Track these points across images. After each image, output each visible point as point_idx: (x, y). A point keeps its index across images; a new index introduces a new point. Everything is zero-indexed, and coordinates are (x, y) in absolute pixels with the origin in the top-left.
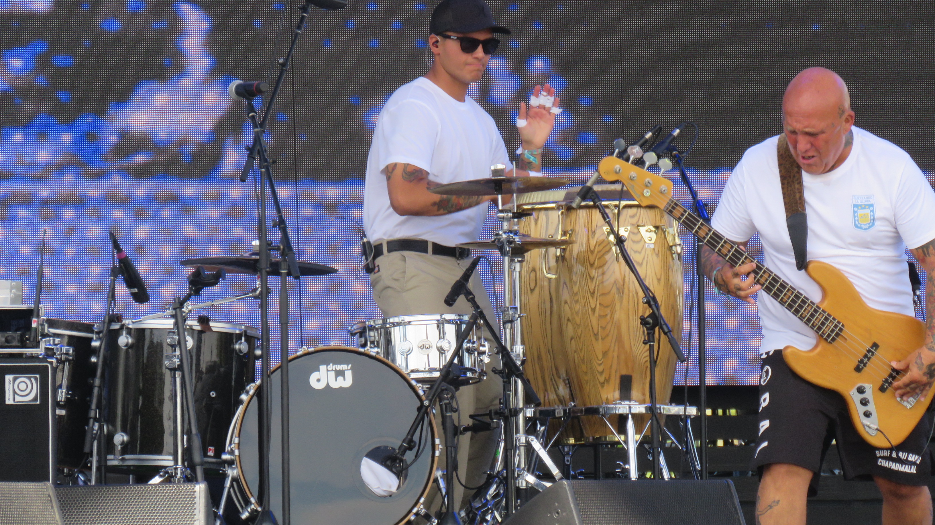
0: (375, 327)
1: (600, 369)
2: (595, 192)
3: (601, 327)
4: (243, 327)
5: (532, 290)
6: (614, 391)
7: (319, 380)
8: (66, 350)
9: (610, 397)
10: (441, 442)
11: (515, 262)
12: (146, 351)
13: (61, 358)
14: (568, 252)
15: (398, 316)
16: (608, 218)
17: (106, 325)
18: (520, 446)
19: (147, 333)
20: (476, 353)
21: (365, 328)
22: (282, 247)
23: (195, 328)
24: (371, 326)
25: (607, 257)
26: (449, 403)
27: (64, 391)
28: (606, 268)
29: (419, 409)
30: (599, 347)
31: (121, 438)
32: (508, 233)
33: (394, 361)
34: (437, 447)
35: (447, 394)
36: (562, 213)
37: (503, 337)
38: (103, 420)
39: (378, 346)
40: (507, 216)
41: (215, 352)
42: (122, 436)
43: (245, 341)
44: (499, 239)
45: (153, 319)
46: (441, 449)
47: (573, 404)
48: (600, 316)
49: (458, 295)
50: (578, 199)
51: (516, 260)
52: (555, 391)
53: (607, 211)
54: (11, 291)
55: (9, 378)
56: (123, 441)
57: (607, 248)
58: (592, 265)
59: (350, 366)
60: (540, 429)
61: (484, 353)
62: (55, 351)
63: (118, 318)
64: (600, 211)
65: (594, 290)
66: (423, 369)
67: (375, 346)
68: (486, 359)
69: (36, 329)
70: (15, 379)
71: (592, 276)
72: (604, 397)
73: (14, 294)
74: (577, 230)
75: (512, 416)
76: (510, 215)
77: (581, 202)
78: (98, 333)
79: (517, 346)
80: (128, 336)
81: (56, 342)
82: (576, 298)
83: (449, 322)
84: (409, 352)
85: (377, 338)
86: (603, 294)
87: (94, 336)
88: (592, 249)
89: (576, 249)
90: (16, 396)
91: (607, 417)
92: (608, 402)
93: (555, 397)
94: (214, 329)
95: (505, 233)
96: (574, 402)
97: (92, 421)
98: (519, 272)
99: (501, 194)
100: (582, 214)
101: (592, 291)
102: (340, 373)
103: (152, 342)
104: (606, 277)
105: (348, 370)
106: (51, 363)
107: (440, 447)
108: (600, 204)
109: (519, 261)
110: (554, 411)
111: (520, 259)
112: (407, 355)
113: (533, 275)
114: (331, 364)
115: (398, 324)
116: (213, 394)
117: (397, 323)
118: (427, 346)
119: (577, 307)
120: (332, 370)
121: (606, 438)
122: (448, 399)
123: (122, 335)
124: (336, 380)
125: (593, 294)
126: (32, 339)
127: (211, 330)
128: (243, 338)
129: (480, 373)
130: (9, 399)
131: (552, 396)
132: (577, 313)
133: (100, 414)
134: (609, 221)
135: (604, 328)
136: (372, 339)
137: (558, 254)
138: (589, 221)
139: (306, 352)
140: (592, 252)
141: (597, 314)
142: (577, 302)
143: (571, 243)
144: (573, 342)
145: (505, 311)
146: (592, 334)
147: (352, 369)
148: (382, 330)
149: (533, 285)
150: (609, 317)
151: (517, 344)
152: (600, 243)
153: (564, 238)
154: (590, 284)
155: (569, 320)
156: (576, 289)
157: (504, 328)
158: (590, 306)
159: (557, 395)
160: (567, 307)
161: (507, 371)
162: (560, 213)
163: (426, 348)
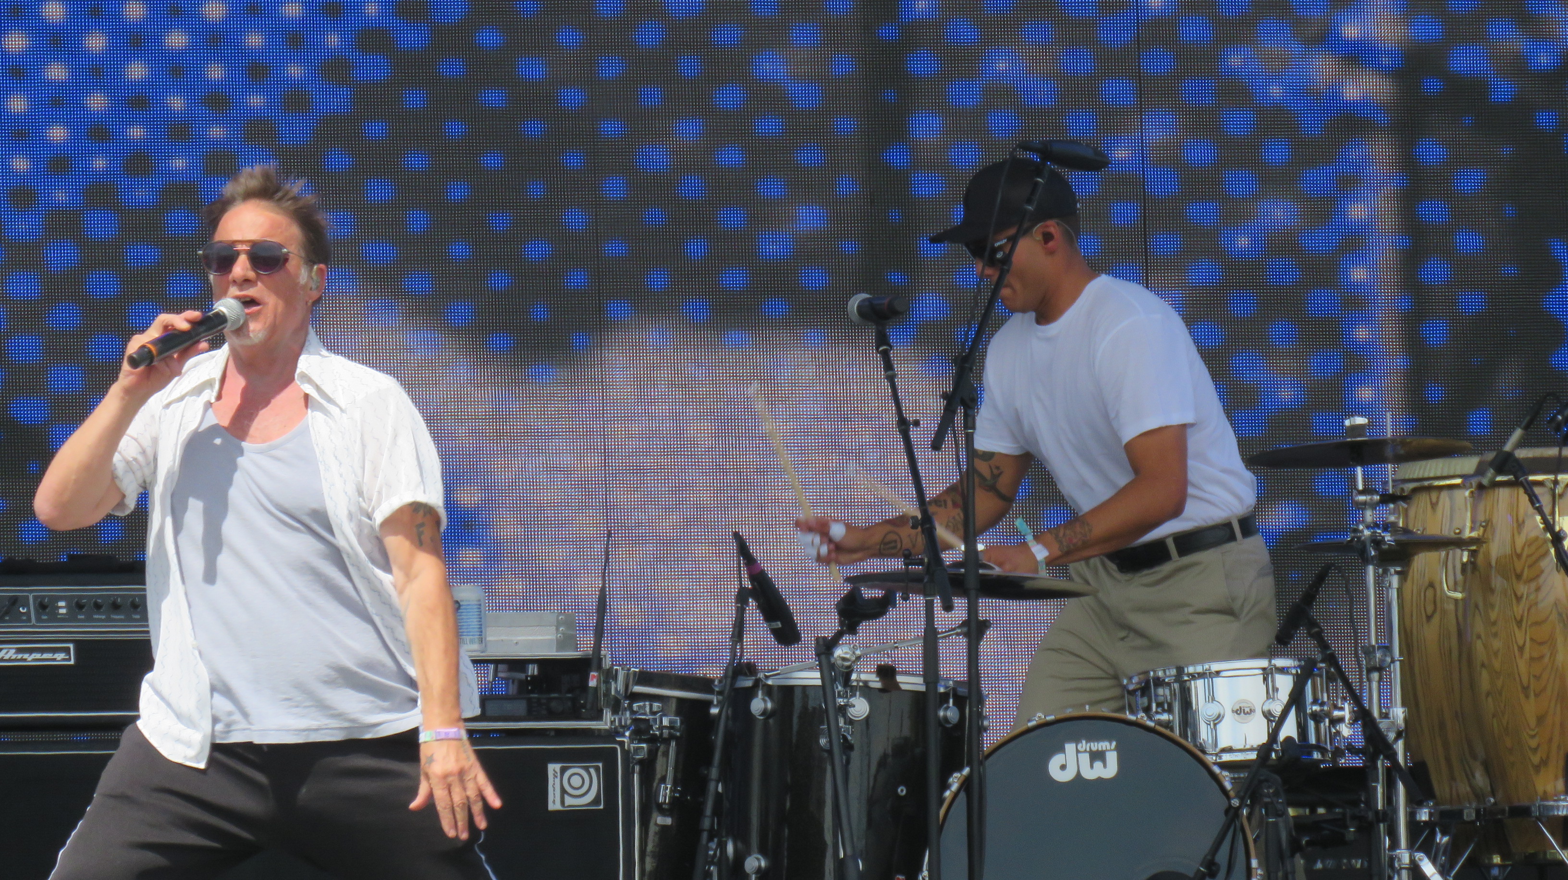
0: (1164, 680)
1: (1533, 743)
2: (1517, 461)
3: (1535, 676)
4: (951, 682)
5: (1429, 618)
6: (1556, 778)
7: (1063, 767)
8: (671, 722)
9: (1550, 788)
10: (1260, 863)
11: (1391, 575)
12: (795, 720)
13: (662, 734)
14: (1480, 557)
16: (1539, 501)
17: (729, 680)
18: (1401, 869)
19: (798, 694)
20: (1327, 720)
21: (1147, 682)
22: (926, 560)
23: (872, 685)
24: (1158, 678)
25: (1543, 564)
26: (1272, 803)
27: (669, 786)
28: (1541, 580)
29: (1227, 812)
30: (1530, 709)
31: (756, 864)
32: (1372, 528)
33: (1195, 735)
34: (1254, 872)
35: (1269, 787)
36: (1472, 492)
37: (1365, 695)
38: (724, 834)
39: (1170, 710)
40: (1371, 499)
41: (907, 723)
42: (758, 859)
43: (954, 704)
44: (1359, 538)
45: (801, 670)
46: (1260, 875)
47: (1492, 800)
48: (1532, 659)
49: (1297, 627)
50: (1491, 473)
51: (1392, 571)
52: (1469, 780)
53: (1537, 490)
54: (557, 629)
55: (553, 768)
56: (760, 867)
57: (1542, 551)
58: (1519, 577)
59: (1114, 744)
60: (1441, 839)
61: (1341, 720)
62: (651, 723)
63: (750, 669)
64: (1526, 492)
65: (1522, 617)
66: (1242, 747)
67: (1164, 711)
68: (1345, 730)
69: (596, 689)
70: (563, 770)
71: (1519, 594)
72: (1540, 789)
73: (563, 634)
74: (1494, 521)
75: (1379, 821)
76: (1377, 498)
77: (1495, 477)
78: (720, 693)
79: (1395, 709)
80: (767, 698)
81: (655, 709)
82: (1494, 630)
83: (1283, 671)
84: (1219, 718)
85: (1169, 698)
86: (1537, 623)
87: (715, 699)
88: (1519, 551)
89: (1496, 549)
90: (566, 796)
91: (1544, 820)
92: (1545, 797)
93: (1468, 789)
94: (904, 687)
95: (1368, 527)
96: (1494, 798)
97: (705, 835)
98: (1398, 589)
99: (1362, 465)
100: (1504, 494)
101: (1519, 618)
102: (1097, 756)
103: (805, 707)
104: (1541, 595)
105: (1111, 750)
106: (622, 744)
107: (1259, 872)
108: (1526, 480)
109: (1397, 573)
110: (1460, 813)
111: (1399, 569)
112: (1215, 725)
113: (1430, 593)
114: (1084, 742)
115: (1201, 675)
116: (902, 791)
117: (1198, 674)
118: (1247, 710)
119: (1497, 644)
120: (1085, 751)
121: (1545, 853)
122: (1269, 797)
123: (757, 696)
124: (1092, 767)
125: (1519, 623)
126: (588, 706)
127: (899, 689)
128: (951, 701)
129: (1333, 753)
130: (554, 802)
131: (1464, 788)
132: (1496, 654)
133: (719, 824)
134: (1541, 507)
135: (1537, 678)
136: (1161, 699)
137: (1465, 559)
138: (1514, 508)
139: (1041, 721)
140: (1519, 556)
141: (1527, 655)
142: (1495, 635)
143: (1485, 542)
144: (1490, 699)
145: (1369, 651)
146: (1520, 688)
147: (1117, 749)
148: (1176, 686)
149: (1430, 609)
150: (1546, 659)
151: (1396, 706)
152: (1529, 543)
153: (1474, 534)
154: (1515, 609)
155: (1483, 665)
156: (1493, 616)
157: (1369, 680)
158: (1516, 642)
159: (1471, 786)
160: (1479, 645)
161: (1371, 750)
162: (1467, 493)
163: (1245, 714)
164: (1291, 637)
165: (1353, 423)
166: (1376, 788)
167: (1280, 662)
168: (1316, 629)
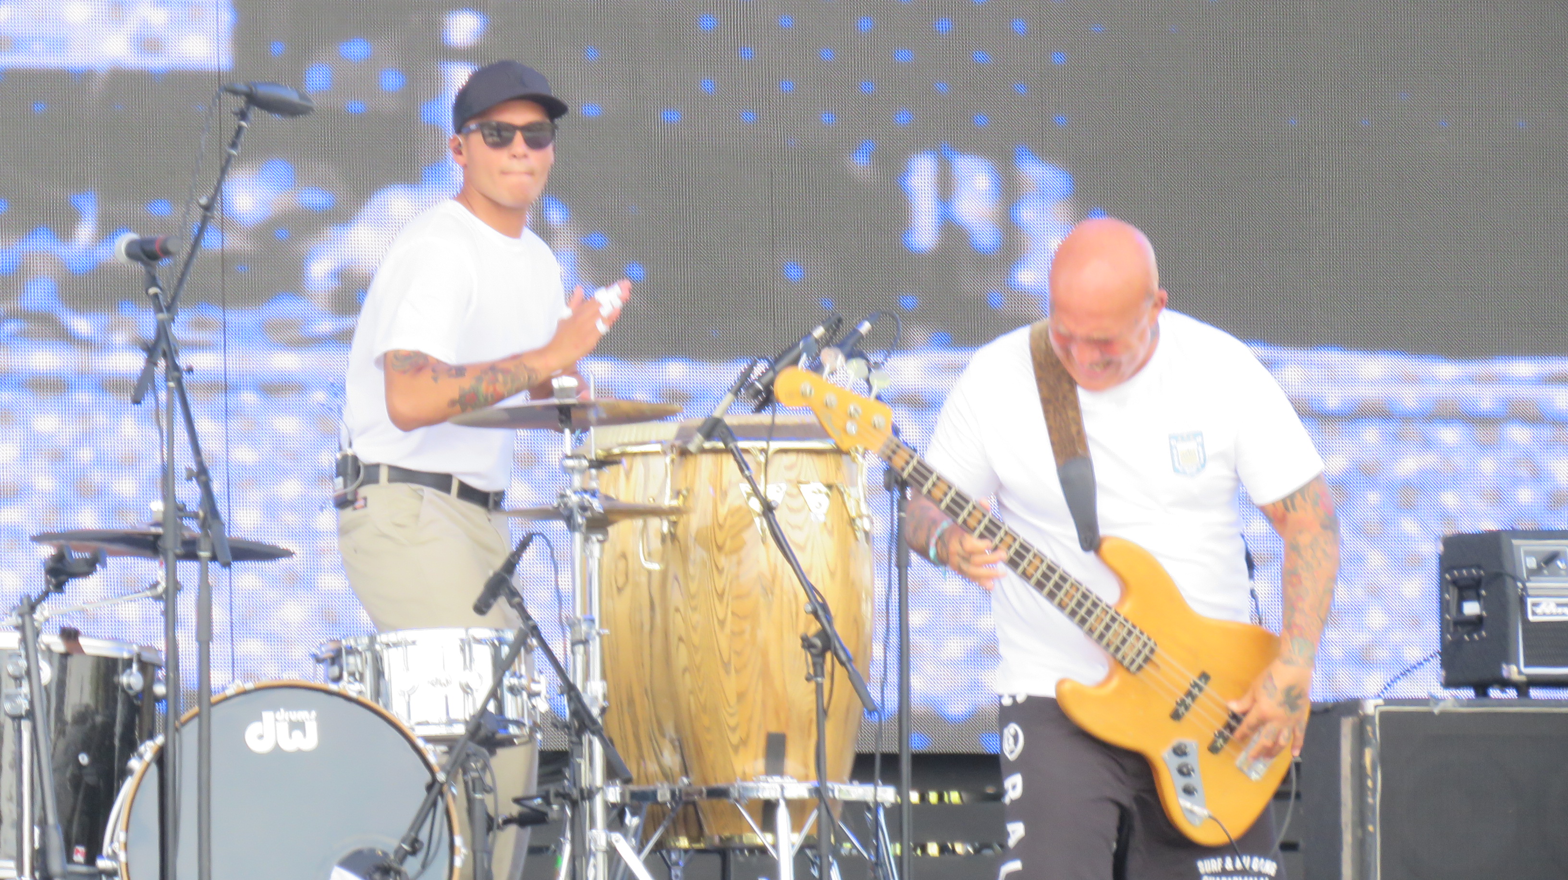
0: (356, 649)
1: (732, 722)
2: (726, 426)
3: (736, 652)
4: (134, 646)
5: (620, 590)
6: (756, 758)
7: (261, 737)
9: (749, 770)
11: (593, 543)
14: (681, 527)
15: (395, 631)
16: (748, 469)
18: (597, 851)
20: (525, 694)
21: (339, 651)
22: (201, 513)
23: (55, 648)
24: (351, 647)
25: (747, 535)
26: (480, 777)
28: (743, 553)
29: (430, 788)
30: (731, 685)
32: (580, 493)
34: (457, 851)
35: (477, 762)
36: (673, 461)
37: (571, 668)
39: (362, 679)
40: (579, 464)
41: (88, 689)
43: (139, 670)
44: (566, 505)
47: (685, 780)
48: (733, 633)
50: (698, 439)
51: (594, 538)
52: (657, 759)
53: (746, 457)
57: (746, 521)
58: (720, 548)
59: (314, 714)
60: (630, 822)
61: (538, 694)
64: (735, 458)
65: (724, 590)
66: (436, 721)
67: (356, 682)
68: (542, 705)
71: (720, 566)
72: (739, 770)
74: (696, 489)
75: (583, 799)
76: (585, 463)
77: (703, 443)
79: (593, 683)
82: (694, 603)
83: (480, 641)
84: (413, 691)
85: (360, 667)
86: (739, 597)
88: (721, 520)
89: (695, 521)
91: (742, 802)
92: (744, 778)
93: (657, 768)
94: (87, 651)
95: (575, 492)
96: (688, 777)
98: (599, 560)
99: (570, 430)
100: (706, 461)
101: (719, 591)
102: (297, 726)
104: (744, 568)
105: (311, 720)
108: (736, 446)
109: (599, 541)
110: (655, 792)
111: (600, 537)
112: (409, 697)
113: (621, 564)
114: (283, 711)
115: (396, 644)
116: (84, 759)
117: (393, 642)
118: (444, 681)
119: (696, 618)
120: (284, 720)
121: (741, 838)
122: (477, 771)
124: (290, 736)
125: (721, 596)
127: (83, 652)
128: (135, 666)
129: (530, 728)
131: (652, 767)
132: (695, 628)
134: (750, 475)
135: (738, 654)
136: (352, 668)
137: (665, 530)
138: (717, 475)
139: (240, 689)
140: (721, 526)
141: (728, 629)
142: (694, 609)
143: (686, 513)
144: (687, 675)
145: (574, 624)
146: (720, 664)
147: (319, 719)
148: (369, 655)
149: (621, 581)
150: (747, 636)
151: (594, 679)
152: (734, 512)
153: (674, 503)
154: (716, 580)
155: (681, 639)
156: (693, 587)
157: (573, 653)
158: (717, 617)
159: (660, 765)
160: (678, 619)
161: (576, 724)
162: (668, 460)
163: (441, 684)
166: (579, 764)
168: (517, 599)
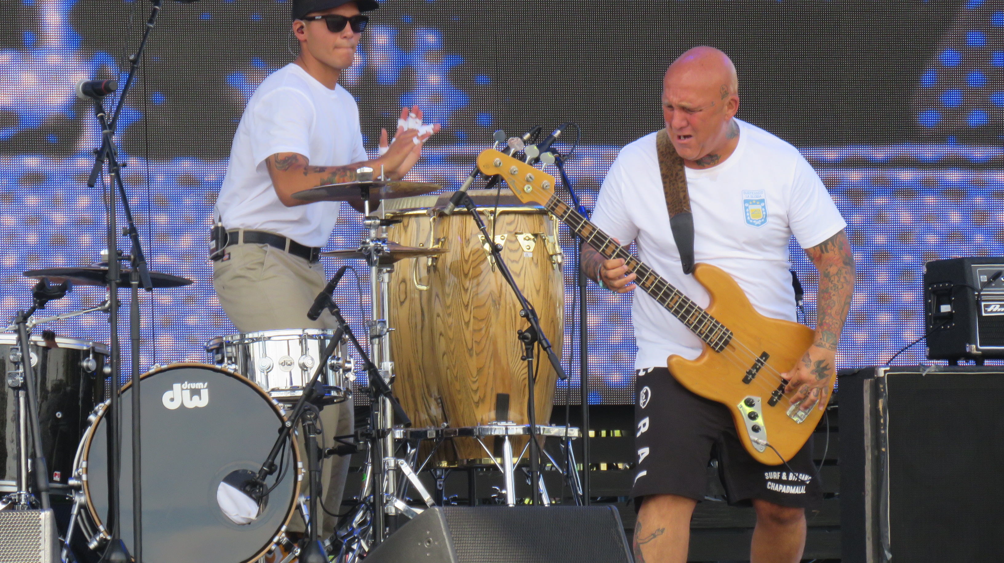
0: (232, 343)
1: (475, 387)
2: (468, 197)
3: (476, 342)
4: (91, 343)
5: (402, 303)
6: (490, 410)
7: (172, 400)
9: (485, 417)
11: (384, 273)
14: (440, 262)
15: (257, 331)
16: (483, 225)
18: (389, 470)
20: (341, 370)
21: (221, 344)
22: (132, 257)
23: (40, 344)
24: (229, 342)
25: (483, 267)
26: (313, 424)
28: (481, 278)
29: (281, 431)
30: (473, 364)
32: (376, 241)
33: (253, 377)
34: (299, 471)
35: (310, 414)
36: (434, 220)
37: (370, 353)
39: (235, 363)
40: (374, 223)
41: (61, 370)
43: (94, 358)
44: (366, 248)
46: (304, 473)
47: (445, 424)
48: (474, 331)
50: (451, 205)
51: (385, 270)
52: (427, 411)
53: (482, 217)
57: (482, 258)
58: (466, 275)
59: (206, 384)
60: (410, 451)
61: (349, 370)
64: (474, 218)
65: (468, 302)
66: (284, 388)
67: (233, 363)
68: (352, 377)
71: (466, 287)
72: (479, 418)
74: (450, 237)
75: (379, 437)
76: (378, 222)
77: (454, 209)
79: (385, 363)
82: (449, 311)
83: (312, 337)
84: (269, 369)
85: (235, 353)
86: (477, 307)
88: (466, 258)
89: (449, 258)
91: (481, 438)
92: (483, 423)
93: (427, 417)
94: (60, 345)
95: (372, 241)
96: (447, 423)
98: (388, 283)
99: (368, 200)
100: (456, 220)
101: (466, 304)
102: (195, 392)
104: (481, 288)
105: (204, 389)
107: (303, 471)
108: (475, 210)
109: (388, 272)
110: (425, 432)
111: (389, 269)
112: (267, 373)
113: (402, 286)
114: (186, 383)
115: (258, 340)
116: (59, 415)
117: (256, 338)
118: (289, 363)
119: (450, 320)
120: (187, 389)
121: (481, 460)
122: (311, 420)
124: (191, 399)
125: (467, 306)
127: (57, 346)
128: (91, 355)
129: (345, 393)
131: (424, 416)
132: (450, 327)
134: (484, 229)
135: (478, 343)
136: (230, 355)
137: (430, 263)
138: (463, 229)
139: (159, 369)
140: (467, 261)
141: (471, 328)
142: (449, 315)
143: (444, 252)
144: (445, 357)
145: (372, 325)
146: (466, 350)
148: (241, 346)
149: (403, 297)
150: (483, 332)
151: (386, 361)
152: (475, 252)
153: (436, 246)
154: (463, 296)
155: (441, 334)
156: (448, 302)
157: (372, 343)
158: (464, 319)
159: (429, 415)
160: (439, 321)
161: (374, 389)
162: (431, 219)
163: (287, 366)
164: (318, 314)
165: (362, 172)
166: (377, 415)
167: (311, 332)
168: (336, 310)
